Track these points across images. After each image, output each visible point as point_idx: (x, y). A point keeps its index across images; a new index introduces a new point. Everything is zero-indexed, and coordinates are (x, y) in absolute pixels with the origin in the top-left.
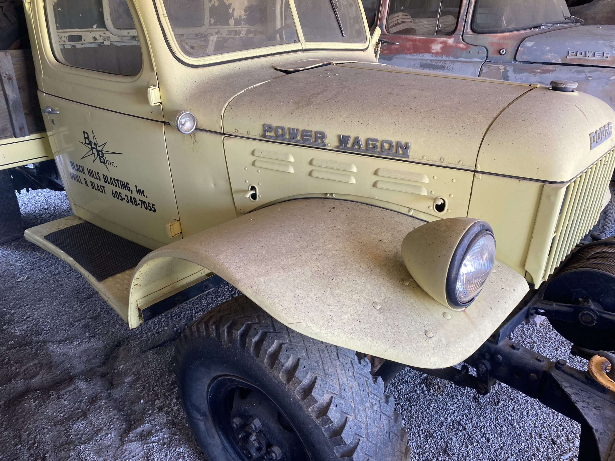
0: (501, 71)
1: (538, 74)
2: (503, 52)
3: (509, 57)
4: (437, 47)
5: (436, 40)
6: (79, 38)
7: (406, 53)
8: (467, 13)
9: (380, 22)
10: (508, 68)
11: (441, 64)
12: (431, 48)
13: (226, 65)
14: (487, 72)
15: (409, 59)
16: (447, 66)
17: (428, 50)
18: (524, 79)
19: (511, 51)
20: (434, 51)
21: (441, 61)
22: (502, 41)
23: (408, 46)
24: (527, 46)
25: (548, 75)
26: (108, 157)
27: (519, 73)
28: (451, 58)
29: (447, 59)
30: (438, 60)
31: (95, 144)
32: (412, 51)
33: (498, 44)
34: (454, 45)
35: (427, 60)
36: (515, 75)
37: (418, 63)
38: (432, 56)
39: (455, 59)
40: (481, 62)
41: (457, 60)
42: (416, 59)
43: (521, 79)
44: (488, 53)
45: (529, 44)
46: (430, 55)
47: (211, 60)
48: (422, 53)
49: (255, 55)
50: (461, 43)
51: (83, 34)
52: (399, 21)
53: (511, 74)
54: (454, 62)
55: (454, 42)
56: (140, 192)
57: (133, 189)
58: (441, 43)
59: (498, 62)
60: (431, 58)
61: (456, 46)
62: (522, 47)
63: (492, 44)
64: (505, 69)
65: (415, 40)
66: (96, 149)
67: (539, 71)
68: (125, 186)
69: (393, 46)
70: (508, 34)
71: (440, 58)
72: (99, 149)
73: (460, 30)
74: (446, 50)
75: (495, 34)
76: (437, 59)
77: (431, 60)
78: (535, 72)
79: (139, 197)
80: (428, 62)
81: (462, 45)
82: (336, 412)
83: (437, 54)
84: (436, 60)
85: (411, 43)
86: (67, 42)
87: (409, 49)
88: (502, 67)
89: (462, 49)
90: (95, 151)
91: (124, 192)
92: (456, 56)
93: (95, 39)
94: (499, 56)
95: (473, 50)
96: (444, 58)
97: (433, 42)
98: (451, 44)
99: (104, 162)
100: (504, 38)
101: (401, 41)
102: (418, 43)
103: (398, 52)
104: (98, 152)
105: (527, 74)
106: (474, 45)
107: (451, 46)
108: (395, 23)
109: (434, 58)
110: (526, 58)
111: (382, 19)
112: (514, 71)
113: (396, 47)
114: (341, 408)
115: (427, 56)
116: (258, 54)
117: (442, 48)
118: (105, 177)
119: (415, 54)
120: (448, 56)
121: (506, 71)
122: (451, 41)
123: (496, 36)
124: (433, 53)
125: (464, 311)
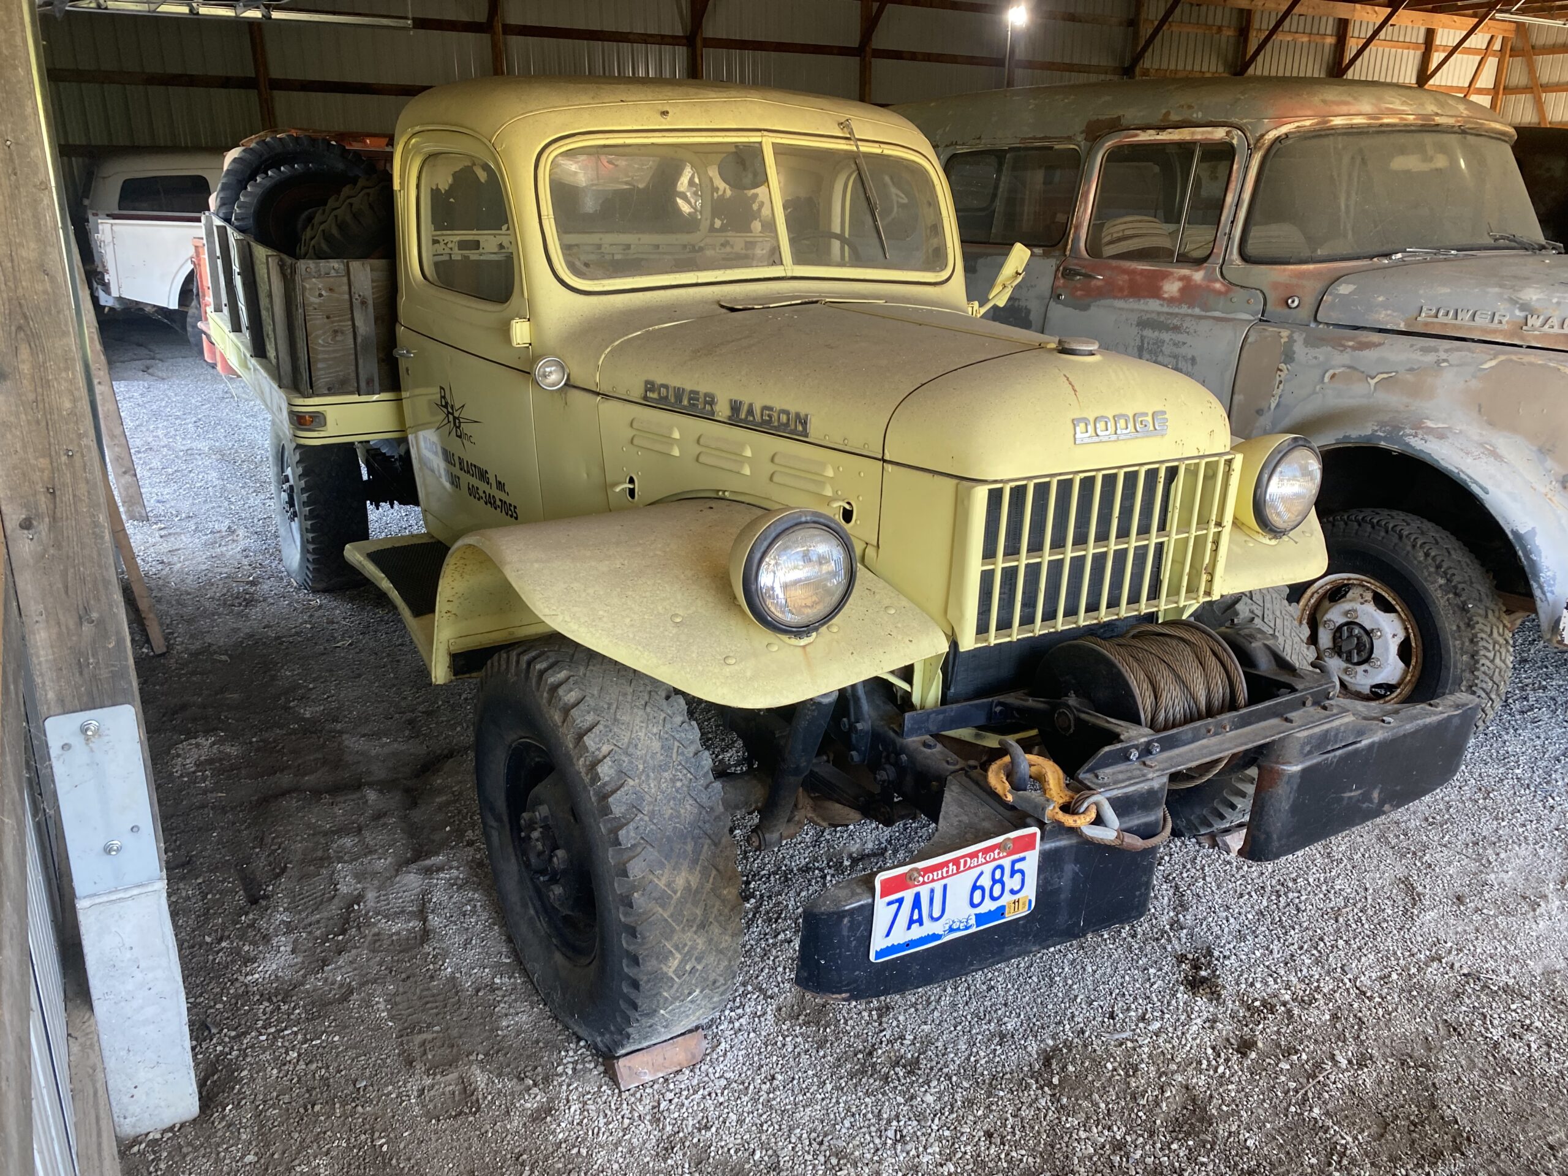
0: (1283, 341)
1: (1349, 350)
2: (1293, 302)
3: (1305, 313)
4: (1172, 288)
5: (1172, 274)
6: (476, 245)
7: (1115, 297)
8: (1232, 222)
9: (1075, 232)
10: (1296, 336)
11: (1175, 321)
12: (1160, 288)
13: (640, 294)
14: (1256, 341)
15: (1120, 309)
16: (1185, 326)
17: (1155, 292)
18: (1322, 358)
19: (1310, 300)
20: (1166, 296)
21: (1177, 315)
22: (1294, 281)
23: (1120, 283)
24: (1341, 292)
25: (1366, 353)
26: (466, 428)
27: (1314, 346)
28: (1197, 311)
29: (1190, 311)
30: (1171, 314)
31: (452, 407)
32: (1126, 293)
33: (1287, 286)
34: (1204, 283)
35: (1153, 312)
36: (1307, 350)
37: (1134, 318)
38: (1162, 305)
39: (1203, 313)
40: (1250, 321)
41: (1208, 314)
42: (1132, 310)
43: (1316, 358)
44: (1265, 304)
45: (1344, 289)
46: (1158, 302)
47: (614, 285)
48: (1144, 297)
49: (694, 281)
50: (1217, 280)
51: (481, 239)
52: (1127, 233)
53: (1299, 348)
54: (1200, 317)
55: (1204, 278)
56: (500, 486)
57: (493, 481)
58: (1181, 279)
59: (1283, 323)
60: (1159, 309)
61: (1208, 287)
62: (1330, 294)
63: (1275, 285)
64: (1290, 337)
65: (1133, 272)
66: (452, 414)
67: (1351, 343)
68: (483, 475)
69: (1094, 283)
70: (1311, 267)
71: (1176, 310)
72: (456, 414)
73: (1218, 255)
74: (1189, 293)
75: (1283, 267)
76: (1171, 310)
77: (1159, 313)
78: (1343, 346)
79: (499, 495)
80: (1154, 316)
81: (1218, 286)
82: (611, 767)
83: (1171, 301)
84: (1168, 313)
85: (1126, 277)
86: (456, 250)
87: (1121, 289)
88: (1285, 333)
89: (1219, 293)
90: (451, 417)
91: (482, 486)
92: (1205, 307)
93: (501, 246)
94: (1287, 310)
95: (1239, 295)
96: (1184, 309)
97: (1165, 276)
98: (1199, 282)
99: (460, 437)
100: (1302, 275)
101: (1108, 273)
102: (1138, 277)
103: (1101, 293)
104: (455, 418)
105: (1329, 348)
106: (1242, 287)
107: (1198, 287)
108: (1115, 235)
109: (1165, 309)
110: (1336, 317)
111: (1078, 227)
112: (1307, 343)
113: (1099, 283)
114: (621, 765)
115: (1154, 305)
116: (700, 281)
117: (1182, 290)
118: (461, 460)
119: (1131, 300)
120: (1191, 305)
121: (1291, 340)
122: (1198, 276)
123: (1285, 270)
124: (1164, 299)
125: (804, 647)
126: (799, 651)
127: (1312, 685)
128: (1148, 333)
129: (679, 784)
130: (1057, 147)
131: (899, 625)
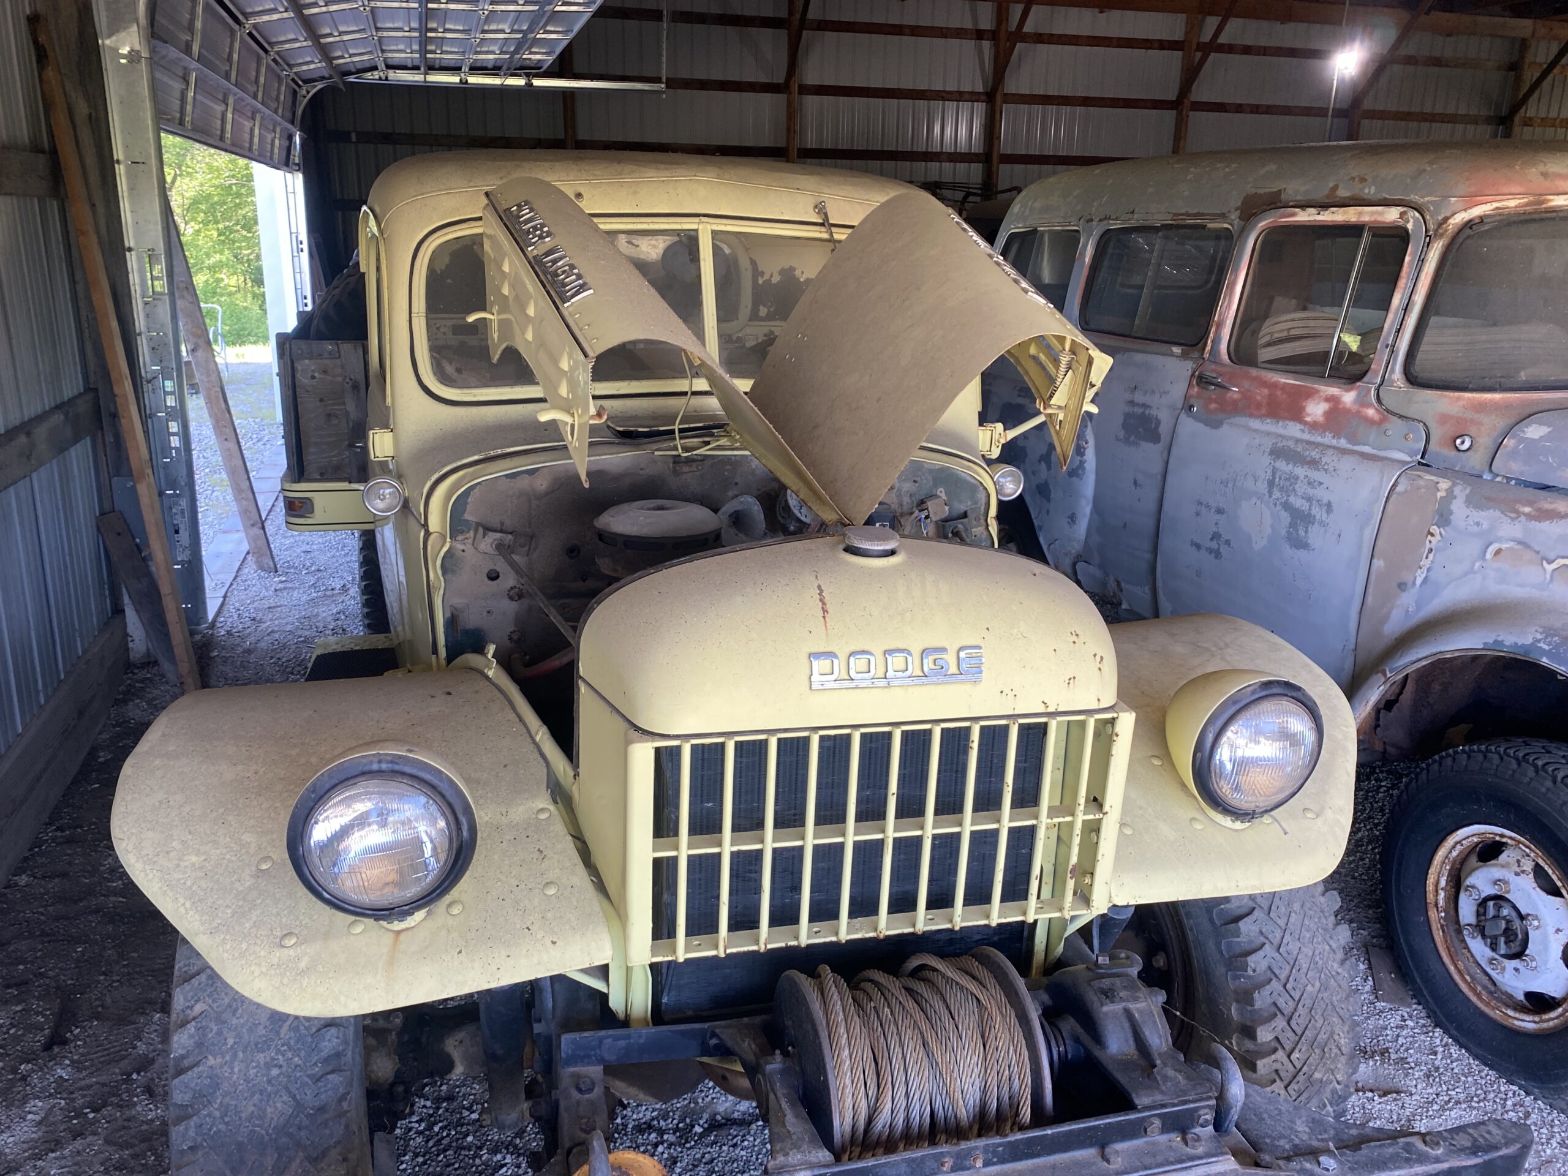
0: (1439, 495)
1: (1523, 518)
2: (1463, 442)
3: (1476, 461)
4: (1316, 410)
5: (1317, 391)
7: (1251, 415)
8: (1398, 331)
9: (1216, 331)
10: (1457, 490)
11: (1313, 454)
12: (1303, 408)
14: (1406, 491)
15: (1256, 431)
16: (1324, 460)
17: (1296, 414)
18: (1485, 526)
19: (1485, 442)
20: (1308, 419)
21: (1317, 445)
22: (1469, 415)
23: (1259, 398)
24: (1528, 435)
25: (1546, 526)
27: (1479, 507)
28: (1343, 443)
29: (1334, 442)
30: (1313, 443)
32: (1263, 411)
33: (1459, 421)
34: (1355, 408)
35: (1291, 438)
36: (1468, 512)
37: (1268, 443)
38: (1303, 431)
39: (1350, 447)
40: (1404, 463)
41: (1356, 448)
42: (1268, 434)
43: (1478, 524)
44: (1427, 442)
45: (1534, 431)
46: (1299, 426)
48: (1284, 418)
50: (1370, 405)
52: (1293, 332)
53: (1458, 508)
54: (1344, 452)
55: (1355, 402)
58: (1328, 399)
59: (1446, 472)
60: (1299, 435)
61: (1358, 412)
62: (1513, 437)
63: (1444, 419)
64: (1450, 491)
65: (1274, 386)
67: (1527, 510)
69: (1229, 395)
70: (1497, 396)
71: (1319, 439)
73: (1377, 373)
74: (1336, 416)
75: (1457, 394)
76: (1313, 439)
77: (1298, 441)
78: (1517, 512)
80: (1291, 444)
81: (1371, 412)
83: (1314, 426)
84: (1308, 442)
85: (1266, 391)
87: (1259, 406)
88: (1444, 484)
89: (1371, 422)
92: (1353, 440)
94: (1454, 453)
95: (1395, 426)
96: (1328, 439)
97: (1310, 394)
98: (1348, 406)
100: (1481, 408)
101: (1246, 384)
102: (1279, 393)
103: (1235, 409)
105: (1498, 513)
106: (1401, 417)
107: (1347, 411)
108: (1276, 335)
109: (1306, 436)
110: (1517, 468)
111: (1220, 325)
112: (1469, 502)
113: (1236, 396)
115: (1293, 429)
117: (1328, 414)
119: (1269, 421)
120: (1337, 435)
121: (1450, 495)
122: (1349, 397)
123: (1458, 398)
124: (1306, 423)
125: (398, 933)
126: (391, 935)
127: (1166, 1099)
128: (1281, 465)
129: (275, 1072)
130: (1210, 226)
131: (549, 915)
